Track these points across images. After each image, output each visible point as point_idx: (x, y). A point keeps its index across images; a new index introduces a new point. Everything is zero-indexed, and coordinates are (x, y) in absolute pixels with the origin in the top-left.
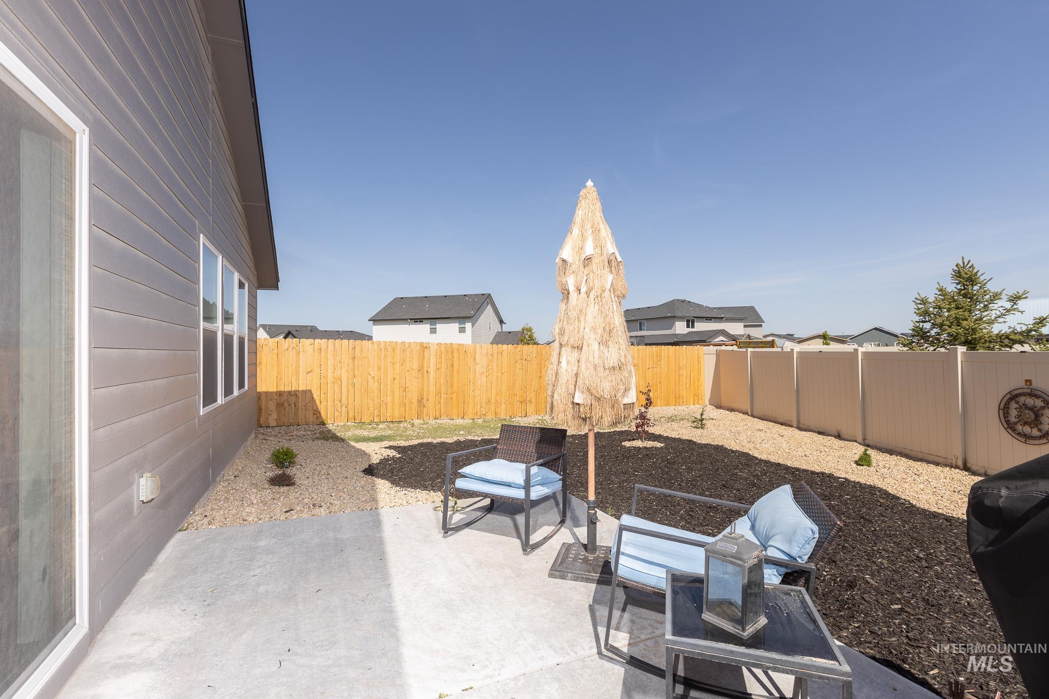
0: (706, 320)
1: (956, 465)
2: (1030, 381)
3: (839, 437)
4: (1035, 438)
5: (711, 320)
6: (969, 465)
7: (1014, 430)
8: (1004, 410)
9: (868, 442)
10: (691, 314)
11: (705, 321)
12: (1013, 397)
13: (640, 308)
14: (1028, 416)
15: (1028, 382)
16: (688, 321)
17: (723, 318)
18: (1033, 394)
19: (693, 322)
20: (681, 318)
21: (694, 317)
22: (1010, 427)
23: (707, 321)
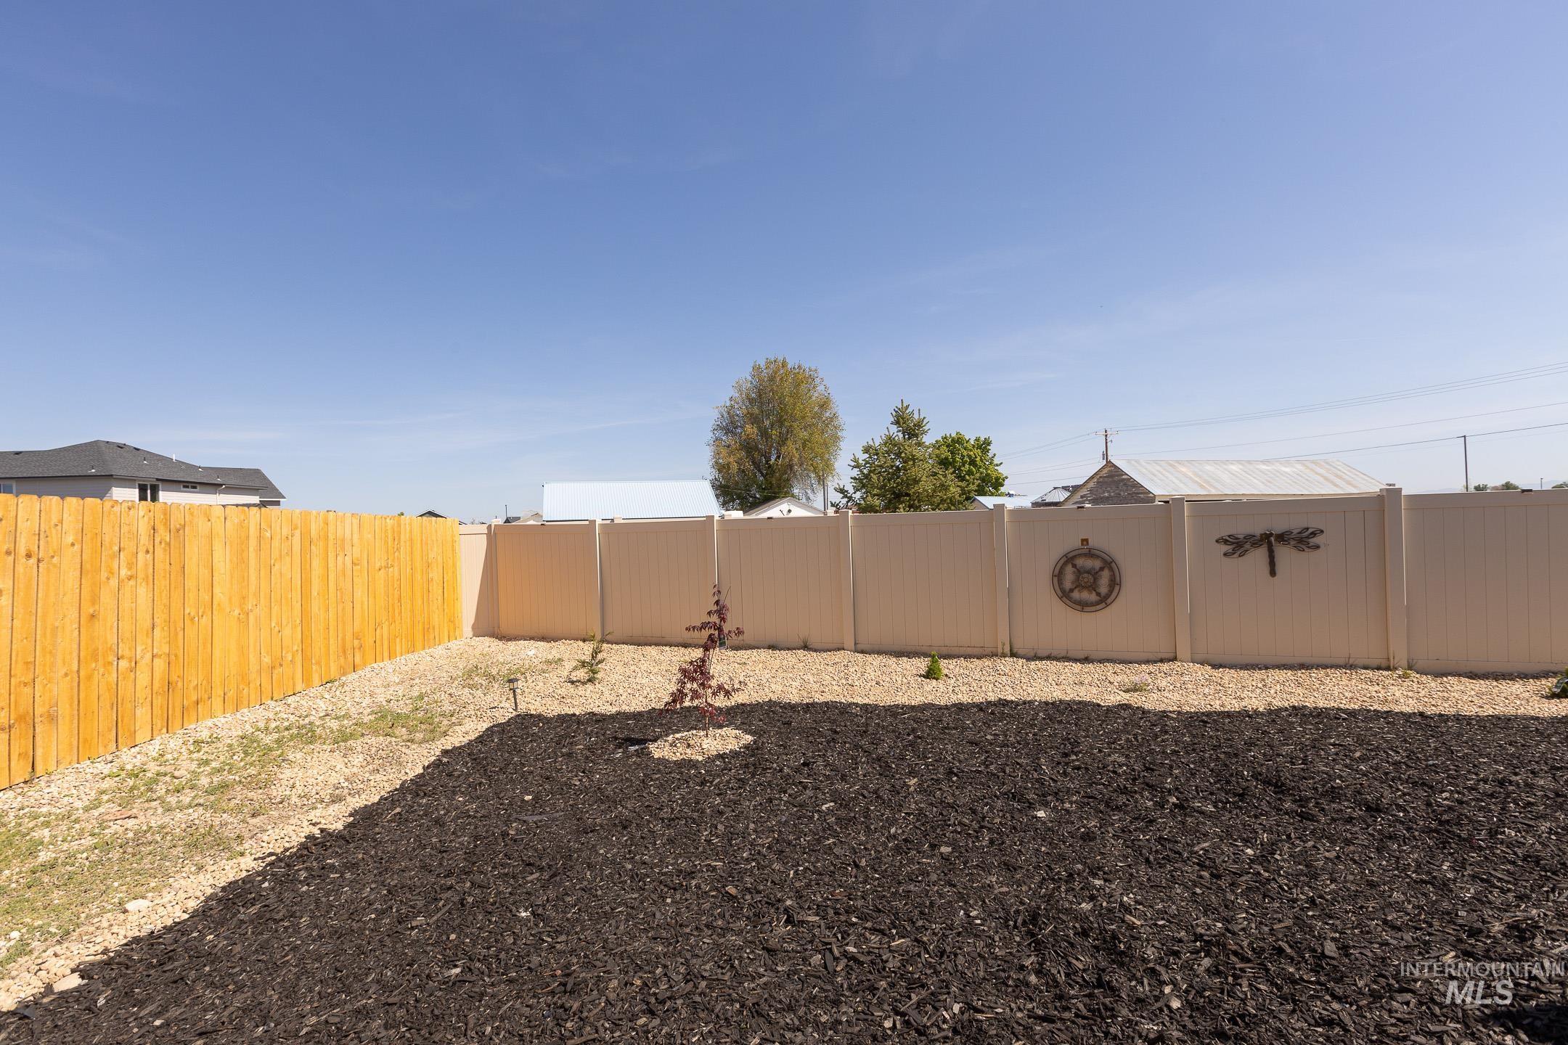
0: (184, 487)
1: (1003, 653)
2: (1086, 540)
3: (806, 647)
4: (1092, 604)
5: (195, 487)
6: (1015, 650)
7: (1070, 599)
8: (1058, 576)
9: (860, 647)
10: (150, 474)
11: (182, 489)
12: (1069, 559)
13: (21, 452)
14: (1086, 580)
15: (1085, 541)
16: (143, 489)
17: (222, 485)
18: (1090, 554)
19: (155, 490)
20: (126, 481)
21: (158, 480)
22: (1065, 595)
23: (185, 489)
